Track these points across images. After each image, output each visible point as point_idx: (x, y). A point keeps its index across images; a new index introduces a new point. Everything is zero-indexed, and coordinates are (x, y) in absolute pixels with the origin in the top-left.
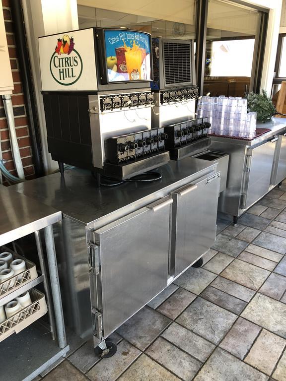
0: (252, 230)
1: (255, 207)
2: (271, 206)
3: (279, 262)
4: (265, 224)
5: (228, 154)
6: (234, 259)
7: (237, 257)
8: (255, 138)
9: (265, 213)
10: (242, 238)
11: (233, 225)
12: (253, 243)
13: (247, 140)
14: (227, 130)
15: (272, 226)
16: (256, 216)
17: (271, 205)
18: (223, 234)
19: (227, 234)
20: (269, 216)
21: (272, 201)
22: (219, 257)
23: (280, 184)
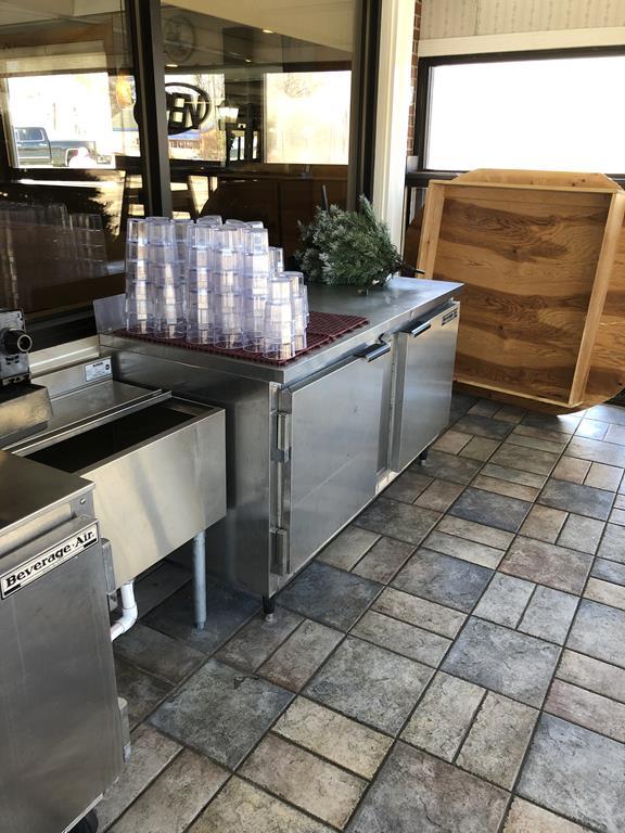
0: (319, 630)
1: (345, 536)
2: (390, 533)
3: (376, 775)
4: (361, 603)
5: (222, 406)
6: (227, 776)
7: (236, 768)
8: (304, 353)
9: (368, 559)
10: (276, 675)
11: (263, 618)
12: (309, 692)
13: (272, 363)
14: (216, 327)
15: (382, 610)
16: (342, 571)
17: (392, 529)
18: (221, 662)
19: (235, 656)
20: (378, 569)
21: (395, 511)
22: (177, 777)
23: (423, 456)
